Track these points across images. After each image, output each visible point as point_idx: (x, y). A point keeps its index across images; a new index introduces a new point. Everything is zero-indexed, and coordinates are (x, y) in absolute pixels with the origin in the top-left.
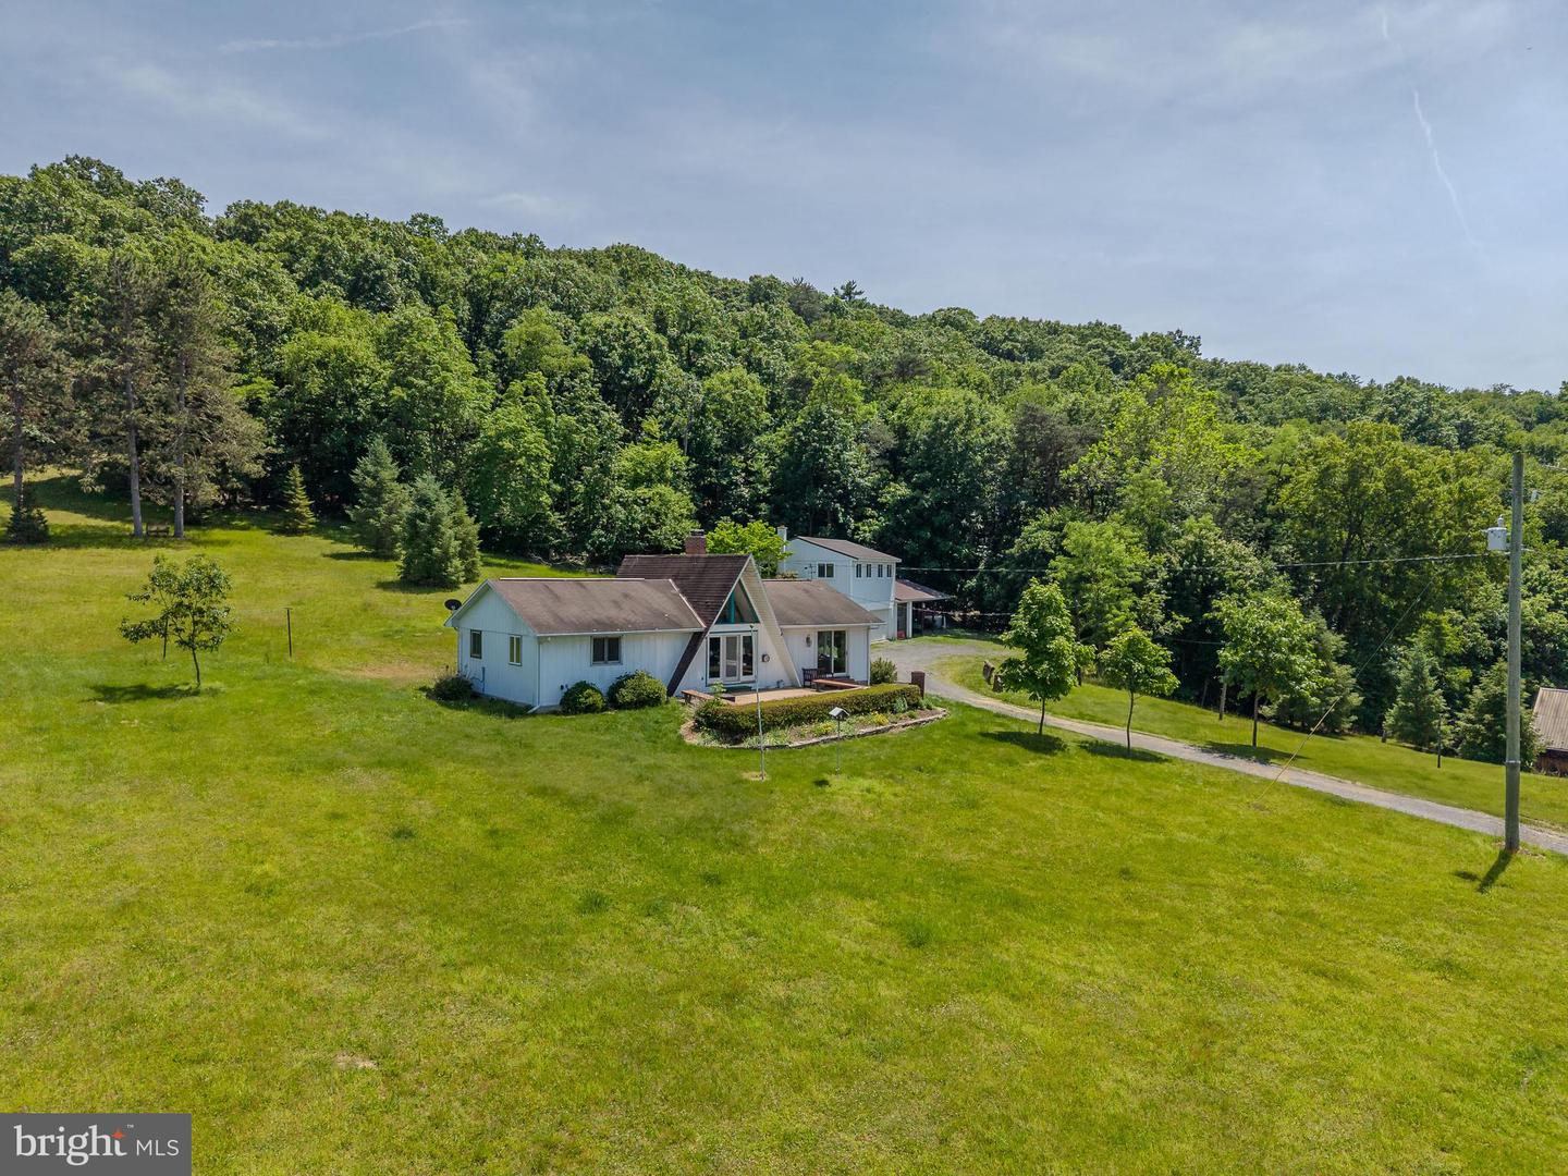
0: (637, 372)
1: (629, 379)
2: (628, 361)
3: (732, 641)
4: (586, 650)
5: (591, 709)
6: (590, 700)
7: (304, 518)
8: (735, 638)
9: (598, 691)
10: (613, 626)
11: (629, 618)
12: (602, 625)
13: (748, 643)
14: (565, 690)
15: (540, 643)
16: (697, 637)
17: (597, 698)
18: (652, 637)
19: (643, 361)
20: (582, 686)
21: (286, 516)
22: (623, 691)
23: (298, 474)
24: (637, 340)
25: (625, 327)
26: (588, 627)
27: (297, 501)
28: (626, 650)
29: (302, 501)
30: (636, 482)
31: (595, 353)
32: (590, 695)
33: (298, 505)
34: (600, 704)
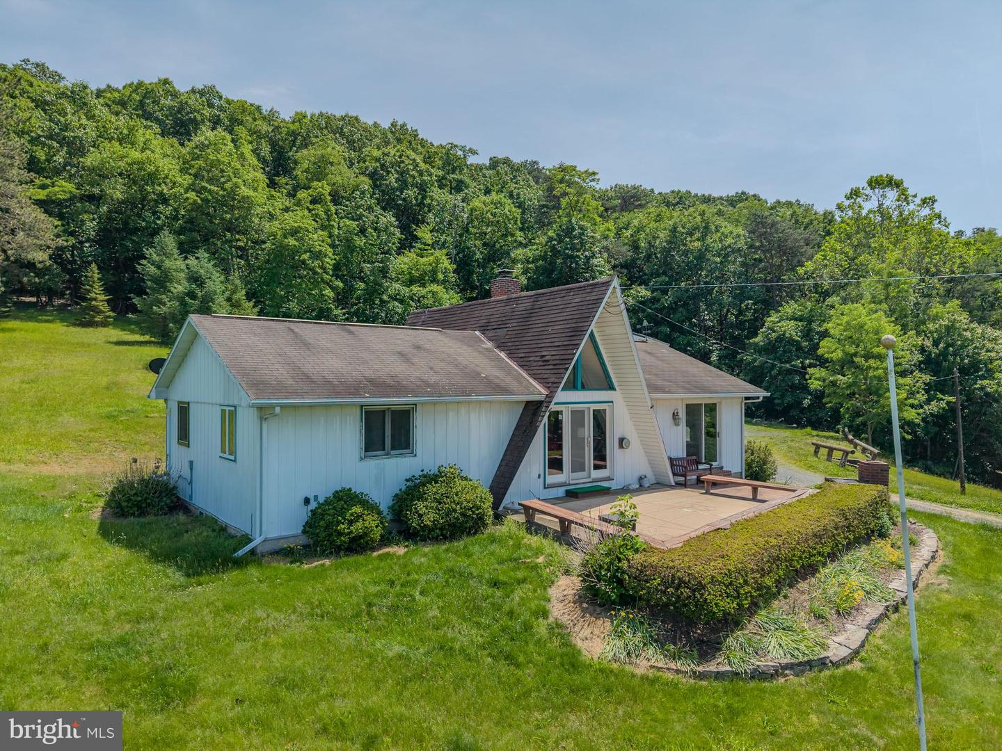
0: (411, 193)
1: (404, 200)
2: (404, 185)
3: (578, 417)
4: (351, 433)
5: (358, 545)
6: (358, 527)
7: (101, 312)
8: (582, 412)
9: (371, 507)
10: (398, 388)
11: (425, 377)
12: (378, 386)
13: (600, 421)
14: (313, 505)
15: (262, 419)
16: (532, 410)
17: (371, 521)
18: (463, 410)
19: (414, 185)
20: (345, 499)
21: (84, 310)
22: (421, 506)
23: (97, 271)
24: (411, 167)
25: (400, 157)
26: (355, 389)
27: (93, 295)
28: (424, 431)
29: (99, 296)
30: (411, 282)
31: (373, 176)
32: (359, 516)
33: (95, 299)
34: (377, 534)
